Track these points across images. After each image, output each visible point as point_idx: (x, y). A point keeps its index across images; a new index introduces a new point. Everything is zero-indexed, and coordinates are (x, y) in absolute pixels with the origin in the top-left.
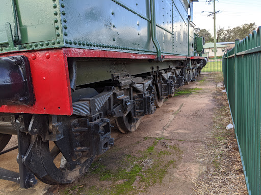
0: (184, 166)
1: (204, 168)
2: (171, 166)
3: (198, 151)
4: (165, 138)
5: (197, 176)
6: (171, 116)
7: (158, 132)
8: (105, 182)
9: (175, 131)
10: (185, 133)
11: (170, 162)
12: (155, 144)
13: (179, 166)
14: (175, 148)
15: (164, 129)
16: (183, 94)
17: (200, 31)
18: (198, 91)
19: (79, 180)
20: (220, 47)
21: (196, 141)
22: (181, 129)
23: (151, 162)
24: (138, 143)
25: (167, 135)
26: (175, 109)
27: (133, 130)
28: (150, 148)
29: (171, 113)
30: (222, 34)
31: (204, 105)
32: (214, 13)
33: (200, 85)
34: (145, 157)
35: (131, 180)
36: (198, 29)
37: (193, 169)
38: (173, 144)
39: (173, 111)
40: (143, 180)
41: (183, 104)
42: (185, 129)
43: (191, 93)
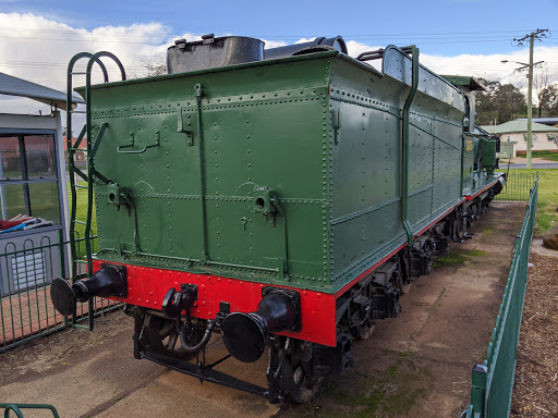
0: (436, 397)
1: (461, 402)
2: (420, 395)
3: (457, 380)
4: (413, 355)
5: (449, 412)
6: (423, 314)
7: (404, 343)
8: (342, 407)
9: (429, 344)
10: (443, 349)
11: (420, 391)
12: (399, 362)
13: (430, 397)
14: (427, 372)
15: (412, 339)
16: (448, 265)
17: (501, 87)
18: (476, 259)
19: (312, 401)
20: (544, 132)
21: (457, 364)
22: (438, 341)
23: (395, 388)
24: (375, 358)
25: (416, 350)
26: (431, 299)
27: (366, 336)
28: (393, 368)
29: (423, 308)
30: (551, 99)
31: (481, 295)
32: (531, 66)
33: (483, 241)
34: (387, 381)
35: (371, 407)
36: (495, 83)
37: (446, 402)
38: (423, 365)
39: (428, 304)
40: (386, 409)
41: (445, 289)
42: (443, 343)
43: (461, 263)
